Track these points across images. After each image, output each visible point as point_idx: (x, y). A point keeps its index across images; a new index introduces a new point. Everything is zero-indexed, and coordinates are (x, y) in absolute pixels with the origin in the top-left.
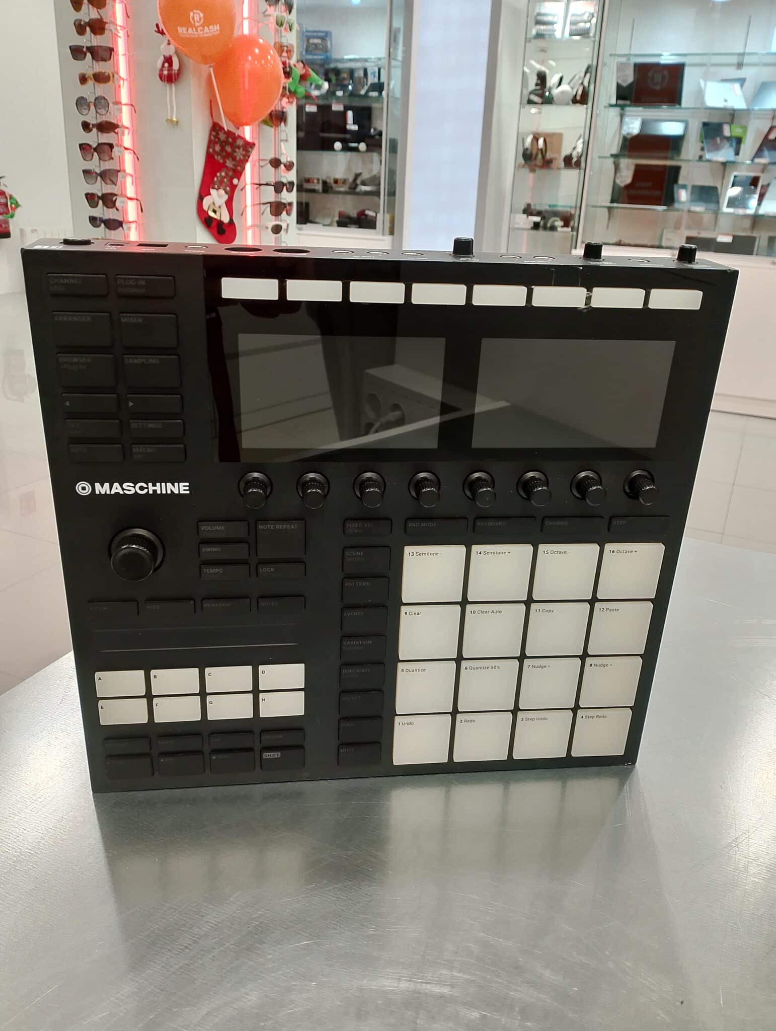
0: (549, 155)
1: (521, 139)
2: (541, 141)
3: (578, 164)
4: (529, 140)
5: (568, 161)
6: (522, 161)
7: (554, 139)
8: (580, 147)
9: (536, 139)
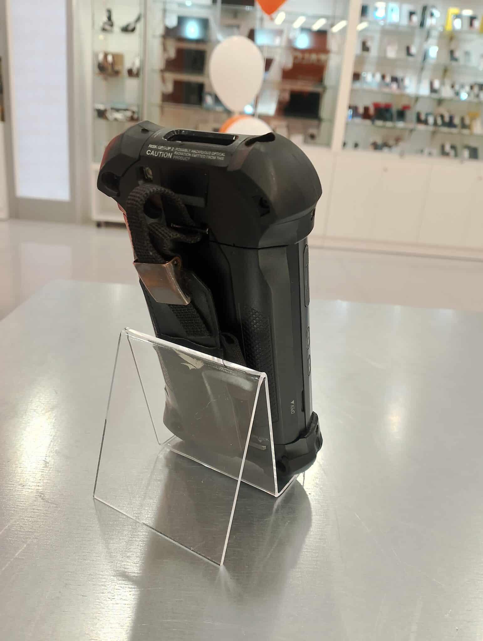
0: (117, 68)
1: (96, 55)
2: (110, 58)
3: (137, 75)
4: (101, 57)
5: (130, 72)
6: (97, 70)
7: (118, 58)
8: (137, 63)
9: (106, 55)
